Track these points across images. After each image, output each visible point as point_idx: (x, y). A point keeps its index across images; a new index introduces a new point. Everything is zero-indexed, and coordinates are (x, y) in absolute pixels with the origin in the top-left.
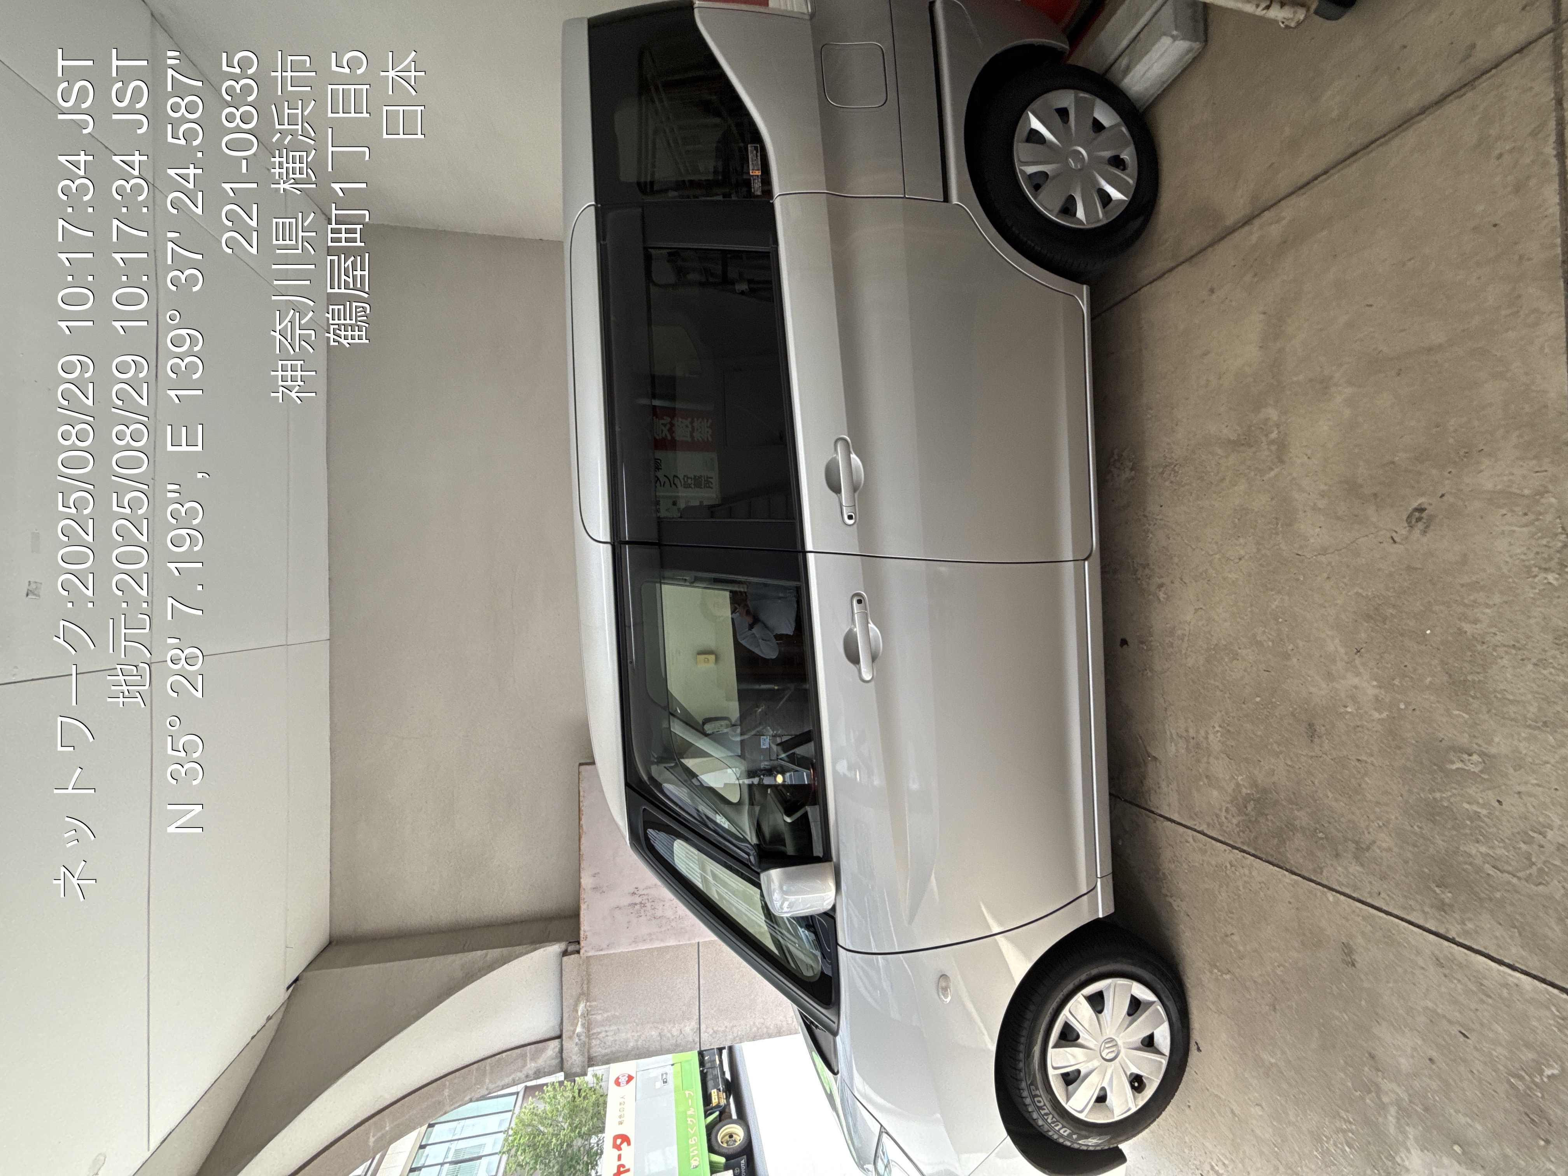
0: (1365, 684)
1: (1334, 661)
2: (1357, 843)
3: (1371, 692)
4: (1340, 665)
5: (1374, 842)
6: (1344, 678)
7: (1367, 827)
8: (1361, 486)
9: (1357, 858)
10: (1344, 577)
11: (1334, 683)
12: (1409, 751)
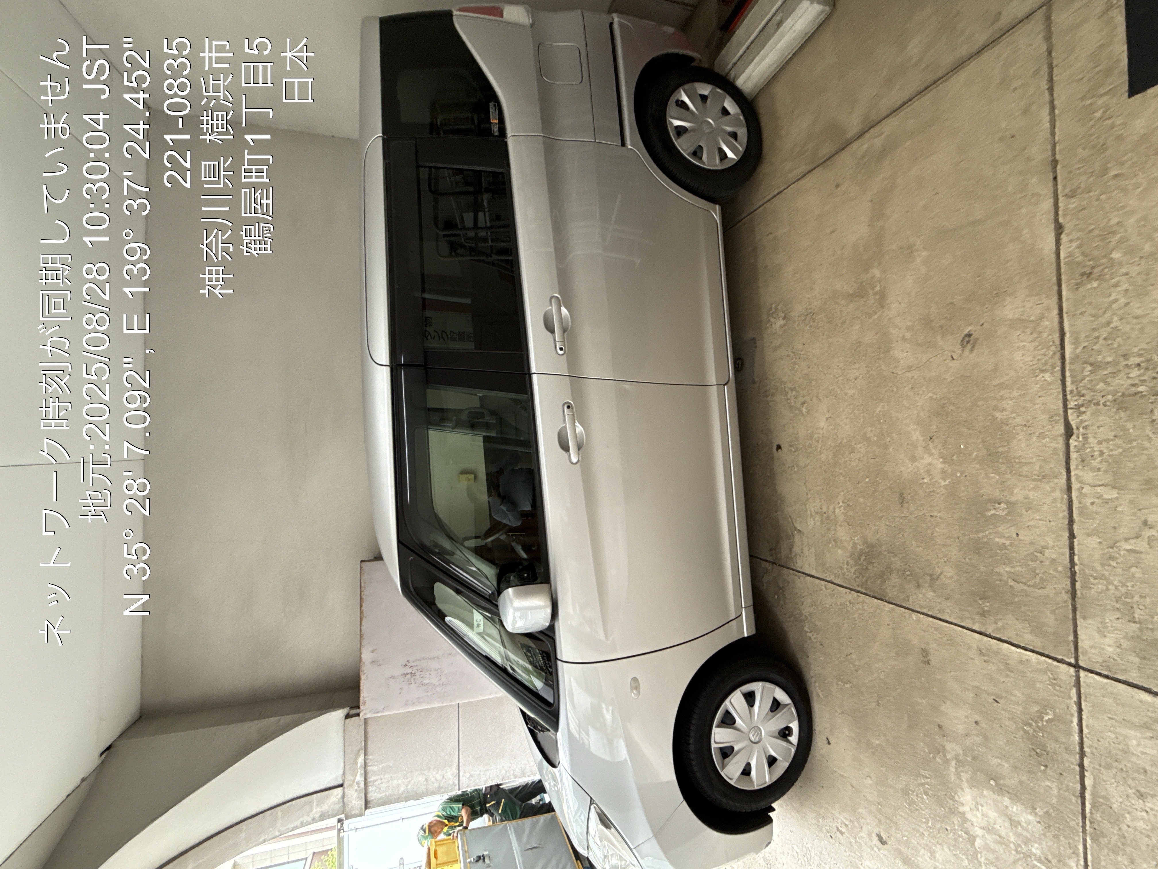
0: (935, 462)
1: (916, 447)
2: (931, 575)
3: (940, 466)
4: (920, 449)
5: (941, 573)
6: (923, 458)
7: (938, 563)
8: (932, 321)
9: (931, 586)
10: (922, 387)
11: (916, 463)
12: (964, 505)
